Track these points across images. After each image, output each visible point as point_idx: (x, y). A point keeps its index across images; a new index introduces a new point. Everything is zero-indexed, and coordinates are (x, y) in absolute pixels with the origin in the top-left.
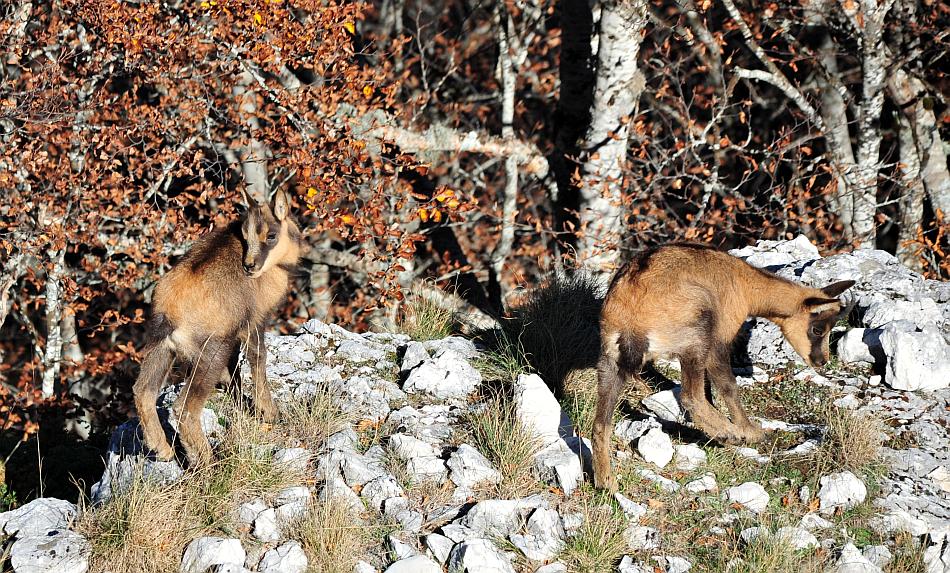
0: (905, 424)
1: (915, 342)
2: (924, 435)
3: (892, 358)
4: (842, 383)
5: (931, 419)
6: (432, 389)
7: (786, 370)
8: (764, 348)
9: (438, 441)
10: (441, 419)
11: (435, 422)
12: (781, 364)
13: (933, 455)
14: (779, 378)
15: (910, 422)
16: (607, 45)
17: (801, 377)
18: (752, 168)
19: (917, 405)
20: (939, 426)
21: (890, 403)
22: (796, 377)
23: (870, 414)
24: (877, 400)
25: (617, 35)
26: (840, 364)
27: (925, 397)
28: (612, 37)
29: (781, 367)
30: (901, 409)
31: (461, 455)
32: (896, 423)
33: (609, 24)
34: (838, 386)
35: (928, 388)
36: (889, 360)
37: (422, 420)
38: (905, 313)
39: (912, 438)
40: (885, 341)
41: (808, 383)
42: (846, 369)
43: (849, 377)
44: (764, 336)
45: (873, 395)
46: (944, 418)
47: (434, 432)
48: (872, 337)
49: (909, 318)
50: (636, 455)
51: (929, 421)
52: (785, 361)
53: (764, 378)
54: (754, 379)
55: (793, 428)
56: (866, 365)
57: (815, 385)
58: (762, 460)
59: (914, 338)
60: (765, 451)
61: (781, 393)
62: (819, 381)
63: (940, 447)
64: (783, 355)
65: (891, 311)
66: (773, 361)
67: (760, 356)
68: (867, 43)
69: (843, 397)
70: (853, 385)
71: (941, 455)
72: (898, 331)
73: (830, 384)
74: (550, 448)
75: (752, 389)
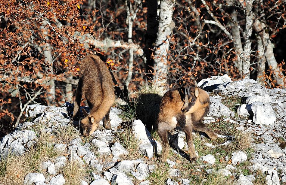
0: (259, 135)
1: (263, 109)
2: (266, 139)
3: (255, 114)
4: (239, 122)
7: (221, 118)
8: (214, 111)
9: (107, 141)
10: (109, 134)
11: (107, 135)
12: (219, 116)
13: (268, 145)
14: (219, 121)
15: (261, 135)
16: (162, 12)
17: (226, 120)
18: (210, 52)
19: (263, 129)
20: (271, 136)
21: (255, 129)
22: (224, 120)
23: (248, 132)
24: (251, 128)
25: (165, 9)
26: (238, 116)
27: (266, 127)
28: (164, 10)
30: (258, 131)
31: (115, 146)
32: (257, 135)
33: (163, 6)
35: (267, 124)
36: (254, 115)
37: (102, 135)
38: (259, 99)
39: (262, 140)
40: (253, 108)
41: (228, 122)
42: (240, 118)
43: (241, 120)
44: (213, 107)
45: (249, 126)
46: (272, 133)
47: (106, 139)
48: (249, 107)
49: (261, 101)
51: (267, 134)
52: (221, 115)
53: (214, 121)
54: (210, 121)
55: (223, 137)
56: (247, 116)
57: (230, 123)
58: (213, 147)
59: (262, 107)
60: (214, 144)
61: (219, 125)
62: (232, 121)
63: (271, 143)
64: (220, 113)
65: (255, 99)
66: (216, 115)
67: (212, 113)
68: (247, 12)
69: (239, 127)
70: (242, 123)
71: (271, 145)
72: (257, 105)
73: (235, 122)
74: (144, 143)
75: (210, 124)
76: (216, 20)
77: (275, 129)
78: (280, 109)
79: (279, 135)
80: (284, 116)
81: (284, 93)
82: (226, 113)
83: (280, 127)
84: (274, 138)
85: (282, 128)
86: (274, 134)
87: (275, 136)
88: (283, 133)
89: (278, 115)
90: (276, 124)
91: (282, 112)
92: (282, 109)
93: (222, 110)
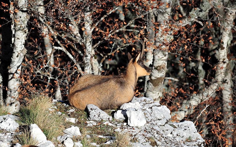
0: (134, 136)
1: (136, 113)
2: (139, 139)
3: (130, 118)
4: (116, 125)
5: (141, 134)
6: (6, 129)
7: (101, 122)
8: (95, 116)
9: (9, 143)
10: (9, 137)
11: (8, 138)
12: (99, 120)
13: (142, 144)
14: (99, 124)
15: (135, 135)
16: (17, 40)
17: (105, 123)
18: (61, 72)
19: (137, 131)
20: (143, 136)
21: (130, 130)
22: (104, 124)
23: (124, 133)
25: (19, 38)
26: (115, 120)
27: (139, 128)
29: (99, 121)
30: (133, 132)
31: (17, 146)
32: (131, 135)
33: (17, 35)
34: (115, 126)
35: (139, 126)
36: (129, 118)
37: (4, 137)
38: (132, 106)
39: (136, 139)
40: (128, 113)
41: (107, 125)
42: (117, 121)
43: (118, 123)
44: (94, 112)
45: (125, 128)
46: (144, 134)
47: (8, 140)
48: (124, 112)
49: (133, 107)
50: (63, 145)
51: (140, 135)
52: (101, 119)
53: (95, 124)
54: (92, 124)
55: (105, 137)
56: (122, 120)
57: (109, 125)
58: (97, 146)
59: (135, 112)
60: (98, 143)
61: (100, 128)
62: (110, 124)
63: (144, 142)
64: (100, 118)
65: (128, 105)
66: (97, 119)
67: (94, 118)
68: (87, 40)
69: (117, 129)
70: (119, 125)
71: (144, 144)
72: (131, 111)
73: (113, 125)
74: (40, 144)
75: (92, 127)
76: (62, 46)
77: (146, 130)
78: (148, 114)
79: (149, 135)
80: (151, 120)
81: (148, 101)
82: (105, 117)
83: (150, 129)
84: (146, 137)
85: (151, 129)
86: (145, 135)
87: (147, 136)
88: (152, 133)
89: (147, 119)
90: (146, 127)
91: (150, 116)
92: (150, 114)
93: (101, 115)
